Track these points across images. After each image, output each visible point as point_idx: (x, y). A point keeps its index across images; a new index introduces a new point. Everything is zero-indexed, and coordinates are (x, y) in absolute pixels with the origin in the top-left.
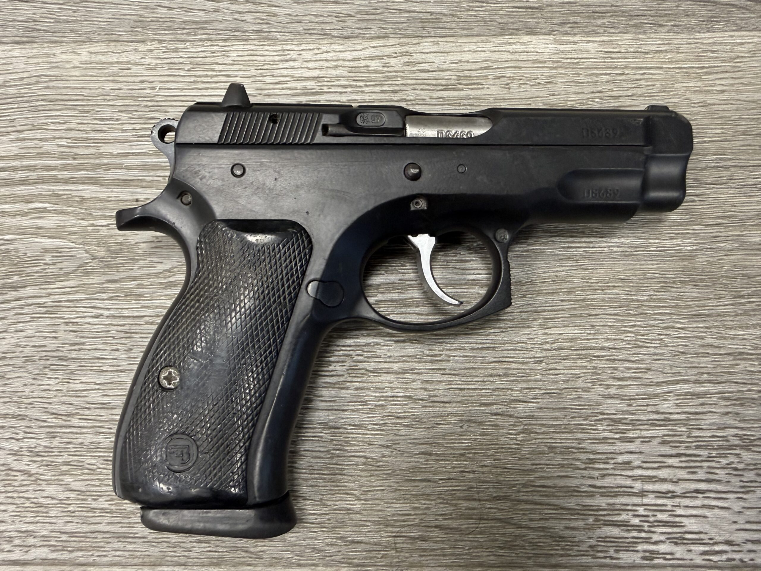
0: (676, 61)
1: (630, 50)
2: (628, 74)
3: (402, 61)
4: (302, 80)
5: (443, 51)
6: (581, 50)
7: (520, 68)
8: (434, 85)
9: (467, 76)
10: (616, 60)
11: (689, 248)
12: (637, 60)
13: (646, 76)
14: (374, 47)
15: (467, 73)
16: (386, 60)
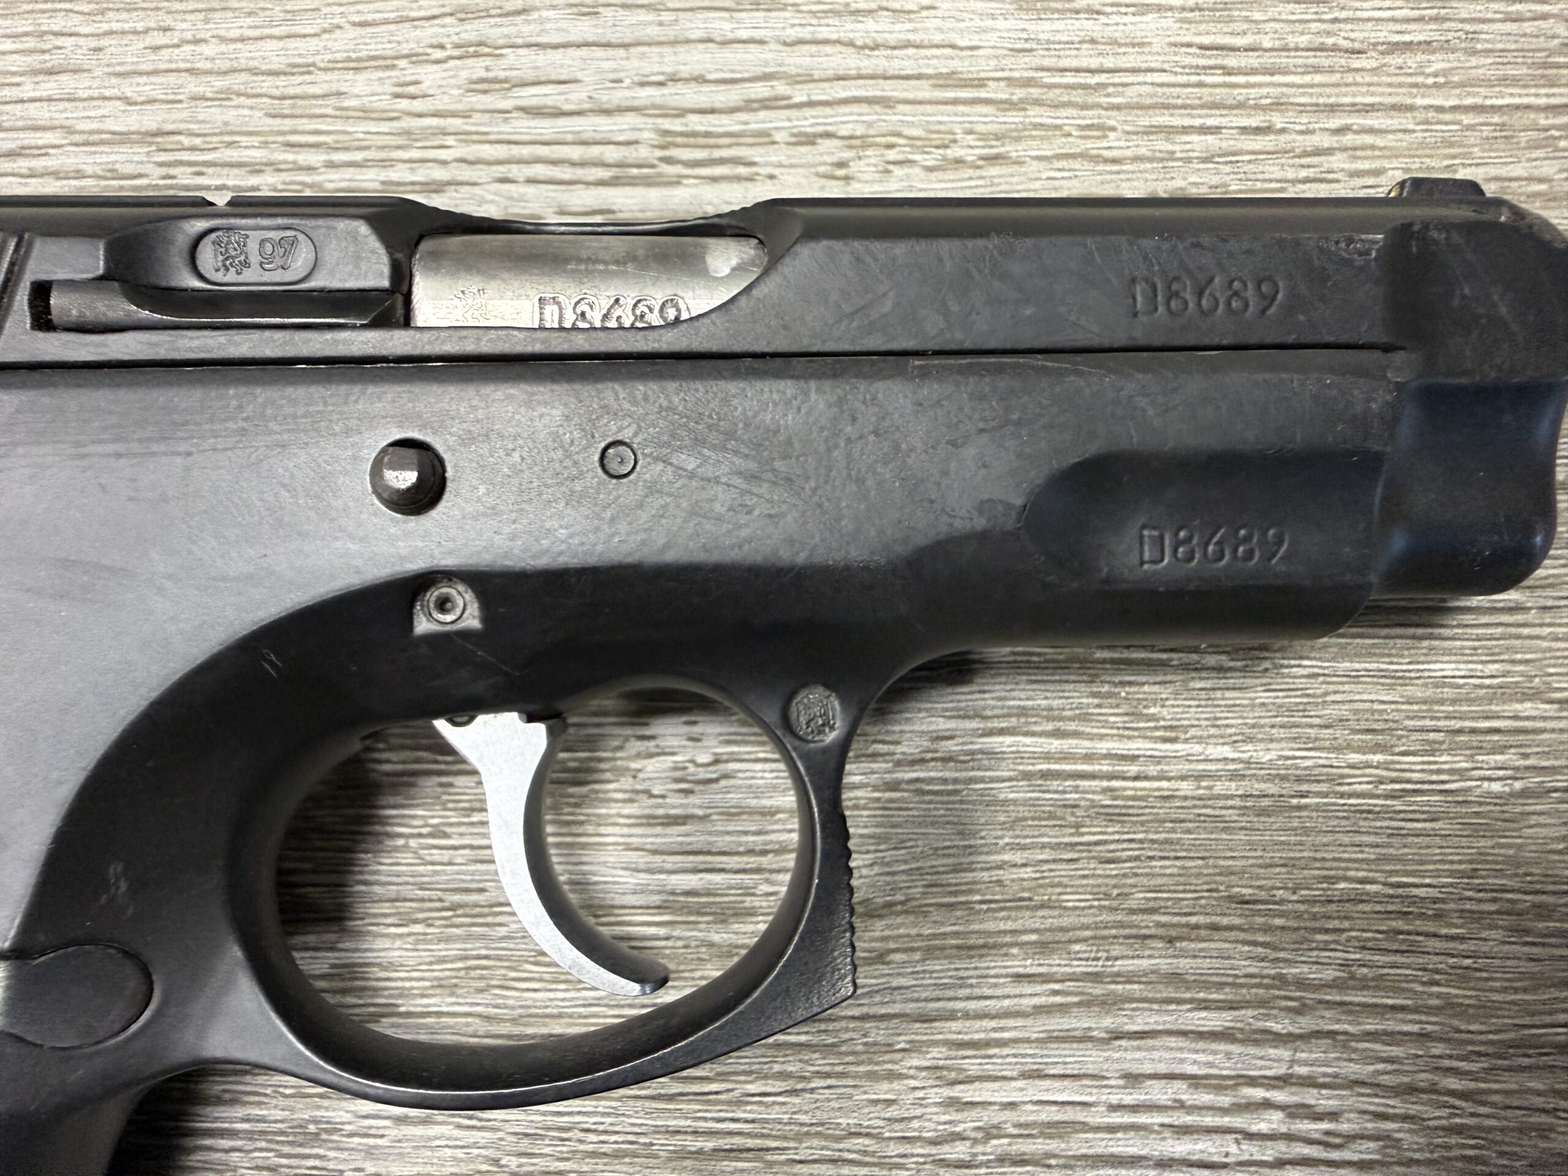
0: (1462, 85)
1: (1292, 40)
2: (1283, 131)
3: (464, 74)
4: (102, 143)
5: (613, 38)
6: (1114, 42)
7: (887, 103)
8: (573, 164)
9: (694, 134)
10: (1241, 79)
11: (1496, 787)
12: (1318, 78)
13: (1349, 139)
14: (363, 24)
15: (696, 123)
16: (408, 71)
